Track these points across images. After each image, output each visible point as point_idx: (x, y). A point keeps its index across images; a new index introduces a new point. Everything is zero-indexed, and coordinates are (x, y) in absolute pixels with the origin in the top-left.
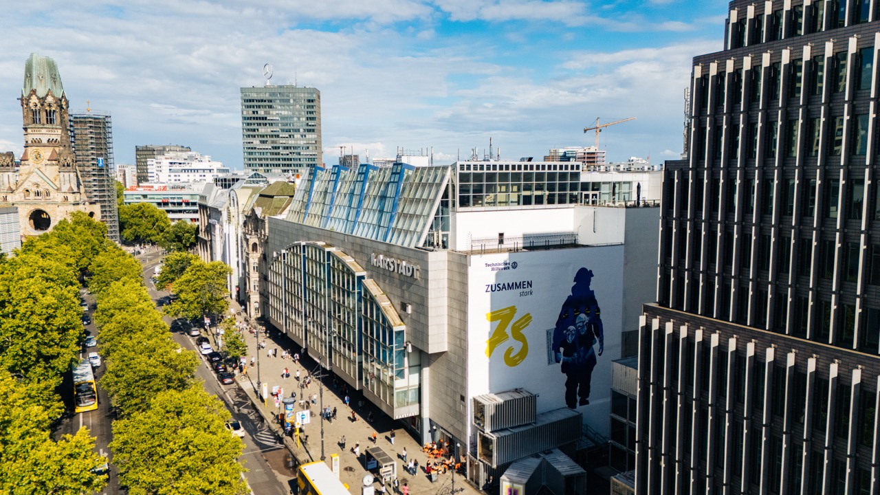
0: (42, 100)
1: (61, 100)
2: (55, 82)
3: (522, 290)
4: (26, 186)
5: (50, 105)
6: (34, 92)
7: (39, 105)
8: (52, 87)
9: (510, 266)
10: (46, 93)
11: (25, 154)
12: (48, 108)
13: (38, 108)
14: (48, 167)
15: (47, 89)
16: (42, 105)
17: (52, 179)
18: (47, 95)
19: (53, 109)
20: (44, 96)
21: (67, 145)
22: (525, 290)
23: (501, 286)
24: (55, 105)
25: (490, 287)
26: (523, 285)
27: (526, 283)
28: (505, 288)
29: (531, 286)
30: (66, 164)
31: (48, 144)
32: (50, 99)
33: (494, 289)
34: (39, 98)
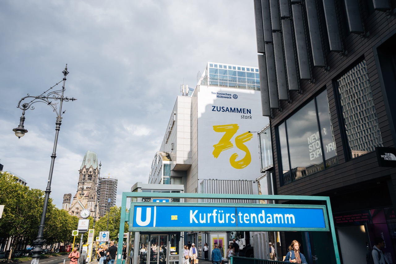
0: (88, 169)
1: (95, 170)
2: (94, 162)
3: (242, 114)
4: (72, 209)
5: (90, 172)
6: (85, 166)
7: (86, 172)
8: (93, 164)
9: (232, 96)
10: (90, 167)
11: (76, 195)
12: (89, 174)
13: (85, 173)
14: (84, 200)
15: (91, 165)
16: (87, 172)
17: (84, 206)
18: (90, 168)
19: (91, 174)
20: (88, 168)
21: (93, 189)
22: (245, 115)
23: (225, 109)
24: (93, 172)
25: (216, 108)
26: (243, 111)
27: (246, 110)
28: (228, 110)
29: (250, 113)
30: (91, 197)
31: (86, 190)
32: (91, 170)
33: (219, 110)
34: (86, 169)
